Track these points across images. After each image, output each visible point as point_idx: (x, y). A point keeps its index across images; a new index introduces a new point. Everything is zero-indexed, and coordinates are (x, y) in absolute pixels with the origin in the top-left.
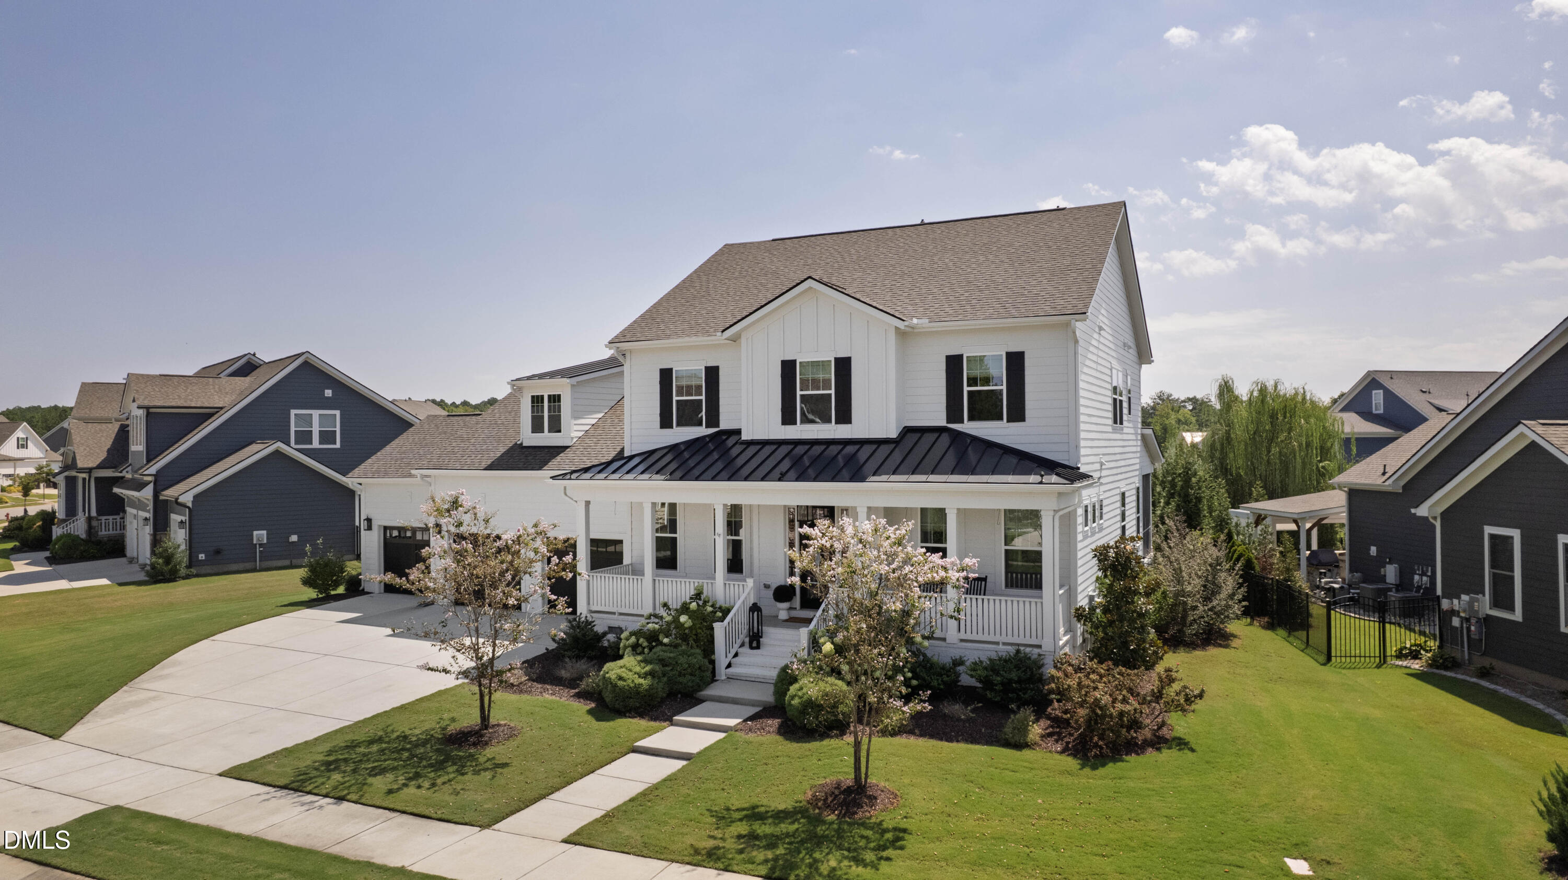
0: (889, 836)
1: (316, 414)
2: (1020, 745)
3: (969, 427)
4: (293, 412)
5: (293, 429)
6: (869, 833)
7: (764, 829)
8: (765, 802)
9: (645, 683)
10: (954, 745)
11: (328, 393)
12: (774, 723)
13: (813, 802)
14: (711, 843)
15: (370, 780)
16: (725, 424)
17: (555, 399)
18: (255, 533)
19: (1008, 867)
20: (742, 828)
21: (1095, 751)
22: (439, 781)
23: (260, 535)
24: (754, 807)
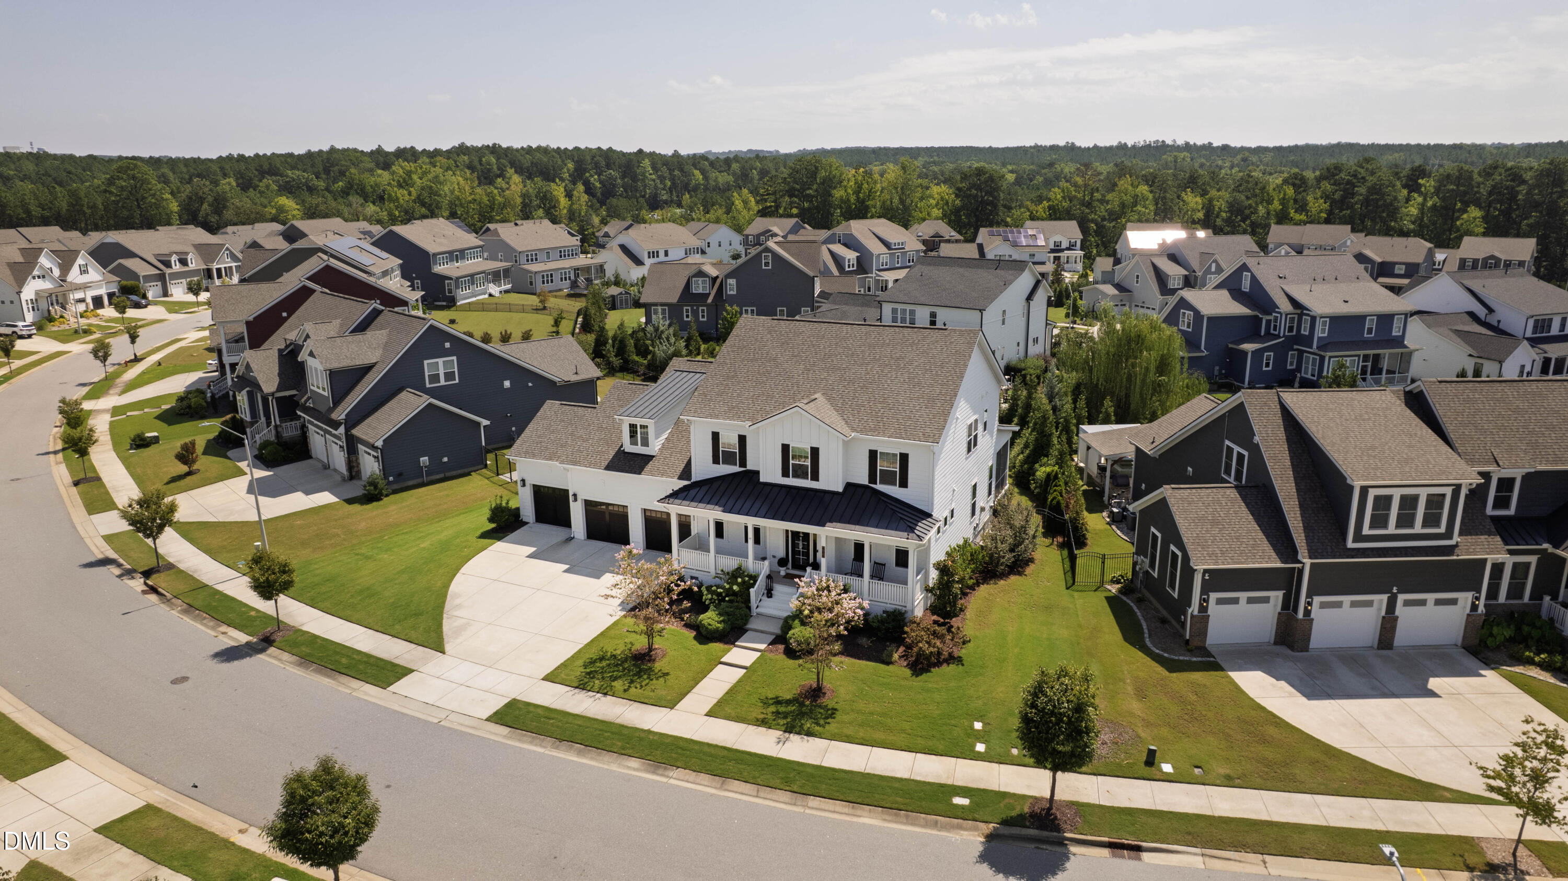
0: (830, 712)
1: (440, 361)
2: (888, 663)
3: (879, 487)
4: (426, 362)
5: (427, 374)
6: (822, 711)
7: (782, 709)
8: (781, 695)
9: (720, 626)
10: (861, 661)
11: (447, 345)
12: (781, 647)
13: (800, 695)
14: (762, 716)
15: (613, 684)
16: (750, 466)
17: (644, 427)
18: (421, 459)
19: (872, 727)
20: (773, 709)
21: (920, 666)
22: (644, 684)
23: (424, 460)
24: (777, 698)
